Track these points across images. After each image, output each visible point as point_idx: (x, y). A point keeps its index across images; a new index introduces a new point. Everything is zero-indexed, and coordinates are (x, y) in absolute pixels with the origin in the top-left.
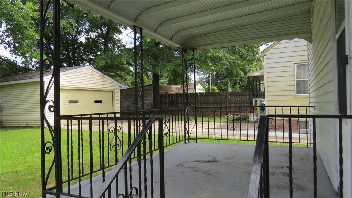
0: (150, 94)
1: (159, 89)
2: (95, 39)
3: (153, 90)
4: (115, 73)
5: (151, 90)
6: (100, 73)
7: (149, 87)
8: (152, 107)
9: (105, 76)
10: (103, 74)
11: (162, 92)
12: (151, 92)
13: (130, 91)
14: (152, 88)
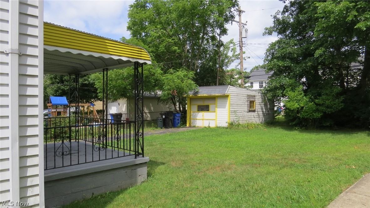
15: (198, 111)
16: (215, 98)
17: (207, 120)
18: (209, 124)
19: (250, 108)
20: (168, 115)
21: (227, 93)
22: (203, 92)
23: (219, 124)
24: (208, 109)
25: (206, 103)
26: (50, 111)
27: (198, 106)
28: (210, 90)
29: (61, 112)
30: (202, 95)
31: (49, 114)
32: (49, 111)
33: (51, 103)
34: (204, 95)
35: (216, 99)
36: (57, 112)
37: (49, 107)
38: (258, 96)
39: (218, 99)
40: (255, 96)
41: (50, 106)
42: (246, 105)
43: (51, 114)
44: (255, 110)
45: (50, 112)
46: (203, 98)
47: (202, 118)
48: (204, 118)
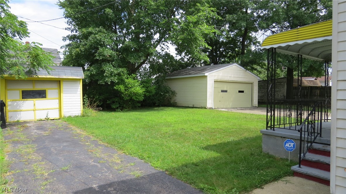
0: (283, 86)
1: (293, 81)
2: (234, 38)
3: (287, 82)
4: (251, 67)
5: (285, 82)
6: (243, 68)
7: (282, 79)
8: (284, 98)
9: (247, 71)
10: (245, 70)
11: (295, 84)
12: (285, 84)
13: (264, 83)
14: (285, 80)
15: (23, 98)
16: (60, 81)
17: (44, 109)
18: (48, 114)
24: (44, 95)
25: (39, 87)
27: (23, 92)
46: (33, 80)
47: (33, 108)
48: (37, 107)
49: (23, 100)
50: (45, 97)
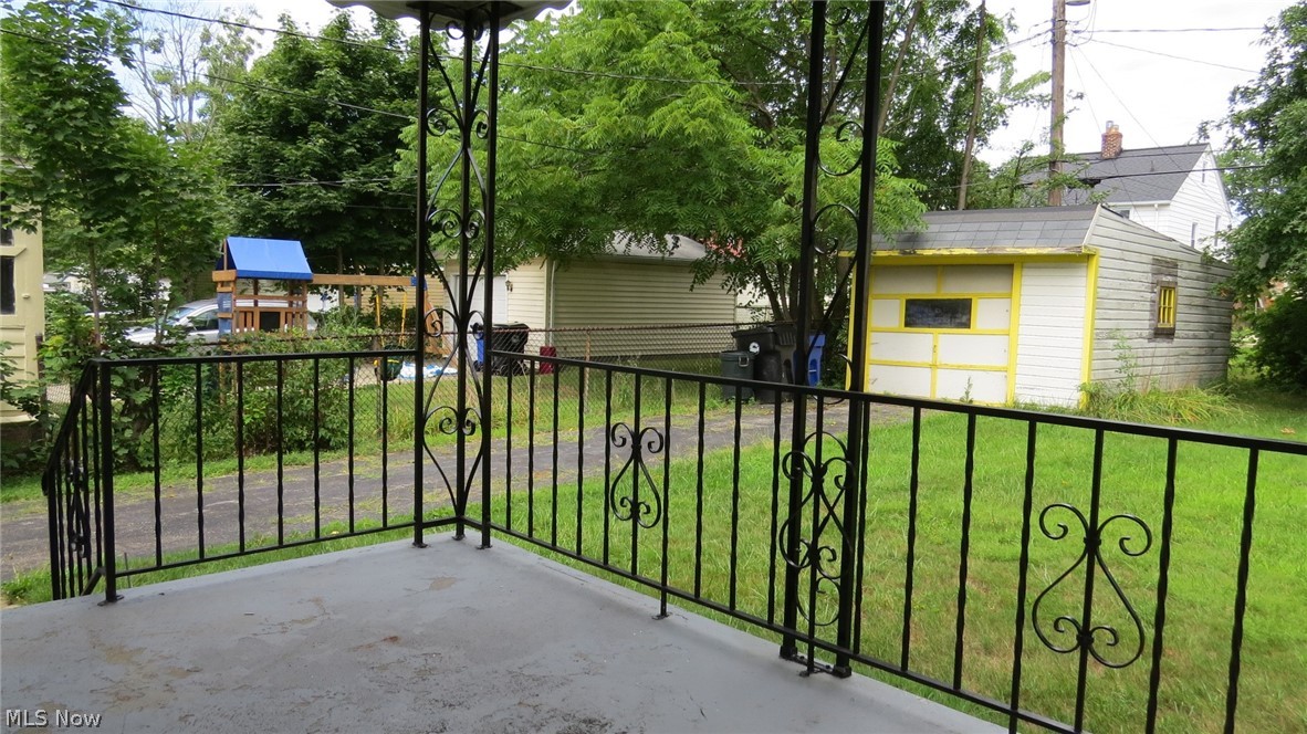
15: (907, 324)
16: (1011, 266)
17: (959, 368)
18: (970, 386)
19: (1159, 321)
20: (776, 342)
21: (1089, 240)
22: (951, 236)
23: (1028, 392)
24: (964, 319)
25: (951, 290)
26: (227, 305)
27: (911, 304)
28: (986, 226)
29: (279, 313)
30: (945, 252)
31: (225, 319)
32: (220, 305)
33: (231, 265)
34: (957, 251)
35: (1016, 273)
36: (261, 313)
37: (219, 289)
38: (1185, 265)
39: (1025, 271)
40: (1176, 266)
41: (223, 284)
42: (1147, 306)
43: (234, 322)
44: (1174, 329)
45: (227, 310)
46: (936, 266)
47: (929, 360)
48: (942, 358)
49: (908, 329)
50: (967, 325)
